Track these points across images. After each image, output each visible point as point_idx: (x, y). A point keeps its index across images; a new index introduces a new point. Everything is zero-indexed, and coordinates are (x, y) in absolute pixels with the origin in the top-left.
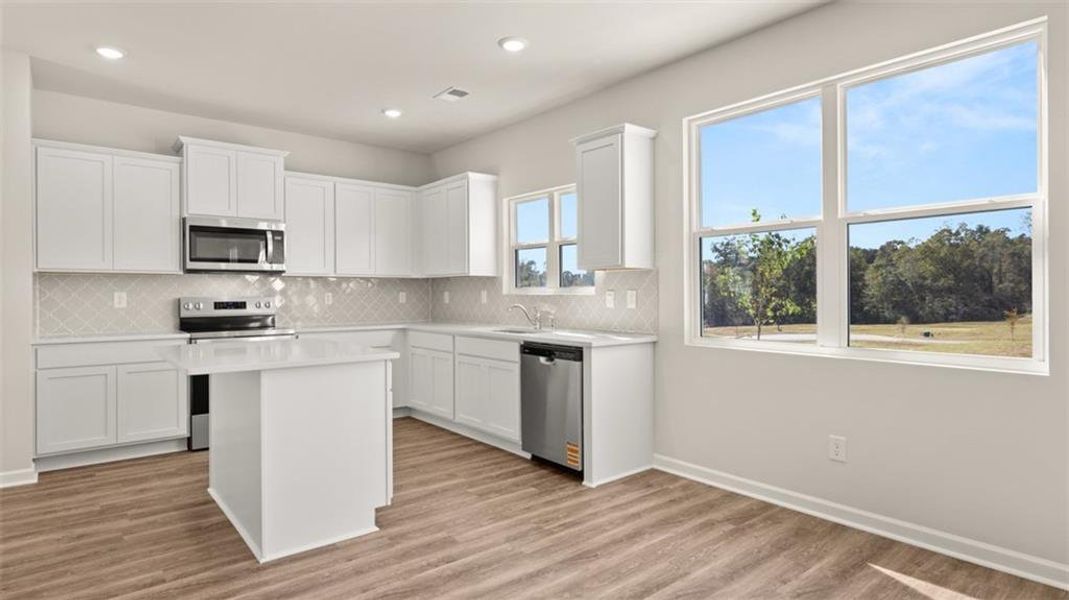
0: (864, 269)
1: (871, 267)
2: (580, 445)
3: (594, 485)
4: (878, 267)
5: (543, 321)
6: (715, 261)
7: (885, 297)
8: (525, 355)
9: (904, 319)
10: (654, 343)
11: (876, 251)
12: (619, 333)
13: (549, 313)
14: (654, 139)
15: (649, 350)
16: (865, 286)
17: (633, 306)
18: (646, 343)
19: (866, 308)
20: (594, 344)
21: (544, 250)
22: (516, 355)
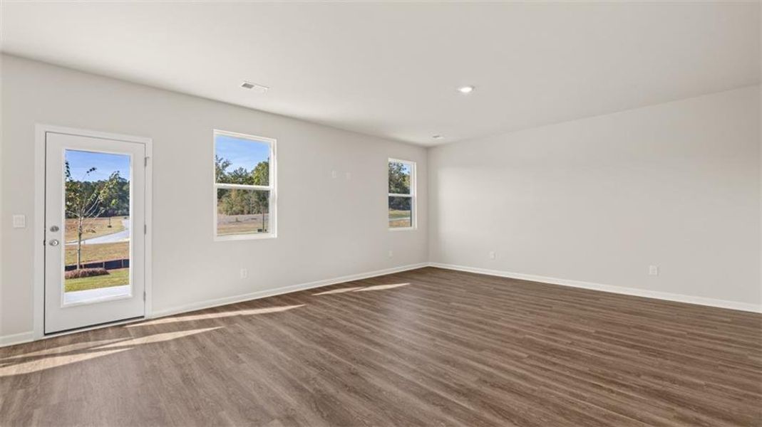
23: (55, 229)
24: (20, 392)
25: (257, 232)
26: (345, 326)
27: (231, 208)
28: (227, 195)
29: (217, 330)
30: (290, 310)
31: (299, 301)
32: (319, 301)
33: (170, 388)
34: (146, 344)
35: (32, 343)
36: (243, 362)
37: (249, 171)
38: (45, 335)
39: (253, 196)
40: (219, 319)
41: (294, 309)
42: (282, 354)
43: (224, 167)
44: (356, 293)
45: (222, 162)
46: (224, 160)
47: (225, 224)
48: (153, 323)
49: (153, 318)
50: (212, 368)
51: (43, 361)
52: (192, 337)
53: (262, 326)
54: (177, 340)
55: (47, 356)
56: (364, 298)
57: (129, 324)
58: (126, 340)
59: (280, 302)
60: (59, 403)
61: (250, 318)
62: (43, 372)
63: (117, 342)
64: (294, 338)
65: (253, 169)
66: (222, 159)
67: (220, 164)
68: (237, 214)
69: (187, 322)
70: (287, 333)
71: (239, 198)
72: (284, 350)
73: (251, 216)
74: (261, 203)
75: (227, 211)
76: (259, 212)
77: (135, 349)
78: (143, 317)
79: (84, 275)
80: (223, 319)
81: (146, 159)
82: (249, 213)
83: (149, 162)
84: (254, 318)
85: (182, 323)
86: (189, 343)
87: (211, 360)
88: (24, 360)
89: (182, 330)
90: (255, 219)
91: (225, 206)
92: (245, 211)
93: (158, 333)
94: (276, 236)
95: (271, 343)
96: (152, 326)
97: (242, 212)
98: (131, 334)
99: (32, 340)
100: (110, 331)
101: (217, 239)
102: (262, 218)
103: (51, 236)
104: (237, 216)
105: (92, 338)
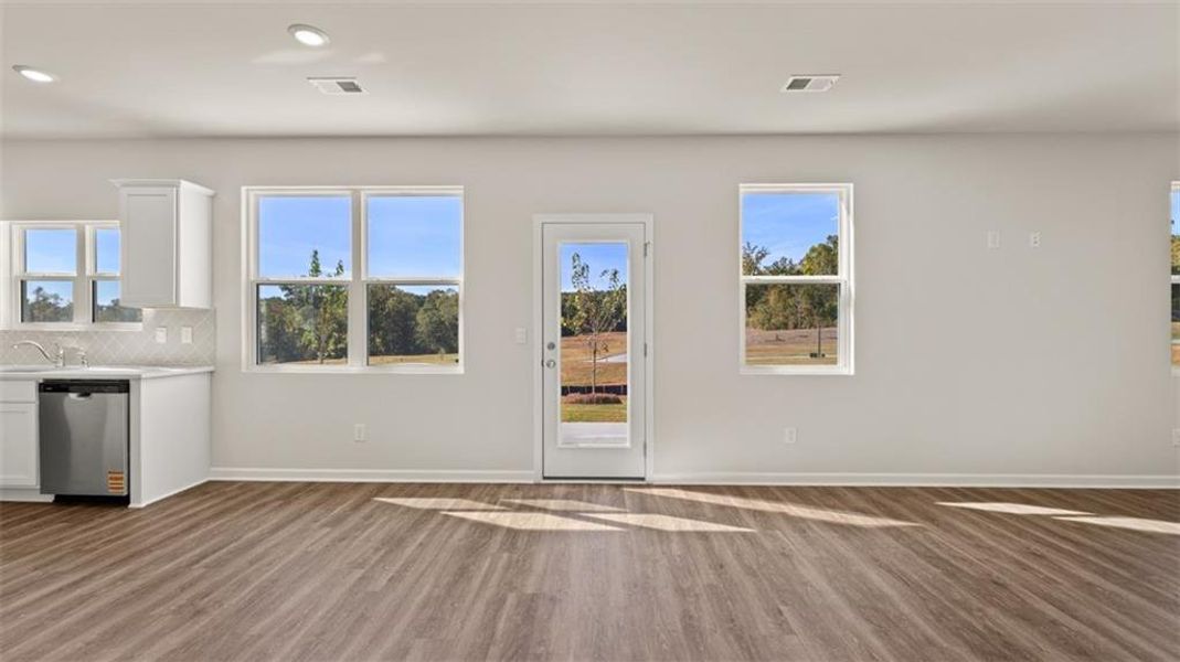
0: (417, 311)
1: (421, 310)
2: (126, 472)
3: (143, 505)
4: (426, 310)
5: (68, 358)
6: (285, 299)
7: (432, 333)
8: (43, 394)
9: (443, 350)
10: (212, 372)
11: (425, 298)
12: (173, 366)
13: (78, 350)
14: (213, 198)
15: (205, 381)
16: (417, 324)
17: (189, 341)
18: (204, 373)
19: (418, 342)
20: (144, 376)
21: (71, 283)
22: (31, 393)
23: (552, 346)
24: (505, 555)
25: (808, 357)
26: (1054, 622)
27: (769, 320)
28: (763, 300)
29: (744, 535)
30: (887, 530)
31: (905, 511)
32: (957, 523)
33: (663, 636)
34: (641, 528)
35: (530, 485)
36: (791, 632)
37: (796, 262)
38: (545, 478)
39: (803, 301)
40: (748, 510)
41: (894, 528)
42: (876, 642)
43: (759, 259)
44: (1063, 524)
45: (756, 251)
46: (759, 249)
47: (760, 343)
48: (655, 492)
49: (655, 483)
50: (732, 621)
51: (534, 515)
52: (704, 536)
53: (828, 552)
54: (682, 534)
55: (540, 510)
56: (1097, 546)
57: (628, 486)
58: (619, 512)
59: (862, 504)
60: (534, 595)
61: (804, 526)
62: (531, 533)
63: (609, 512)
64: (906, 609)
65: (802, 258)
66: (756, 247)
67: (754, 256)
68: (778, 328)
69: (699, 504)
70: (887, 590)
71: (780, 305)
72: (882, 633)
73: (799, 332)
74: (815, 312)
75: (763, 325)
76: (811, 326)
77: (628, 533)
78: (643, 479)
79: (598, 401)
80: (756, 513)
81: (646, 245)
82: (795, 327)
83: (650, 249)
84: (809, 527)
85: (693, 504)
86: (699, 546)
87: (731, 601)
88: (521, 508)
89: (690, 517)
90: (806, 337)
91: (759, 316)
92: (791, 324)
93: (659, 513)
94: (852, 372)
95: (851, 601)
96: (652, 496)
97: (785, 326)
98: (628, 502)
99: (531, 482)
100: (605, 491)
101: (746, 371)
102: (817, 334)
103: (549, 354)
104: (778, 332)
105: (585, 497)
